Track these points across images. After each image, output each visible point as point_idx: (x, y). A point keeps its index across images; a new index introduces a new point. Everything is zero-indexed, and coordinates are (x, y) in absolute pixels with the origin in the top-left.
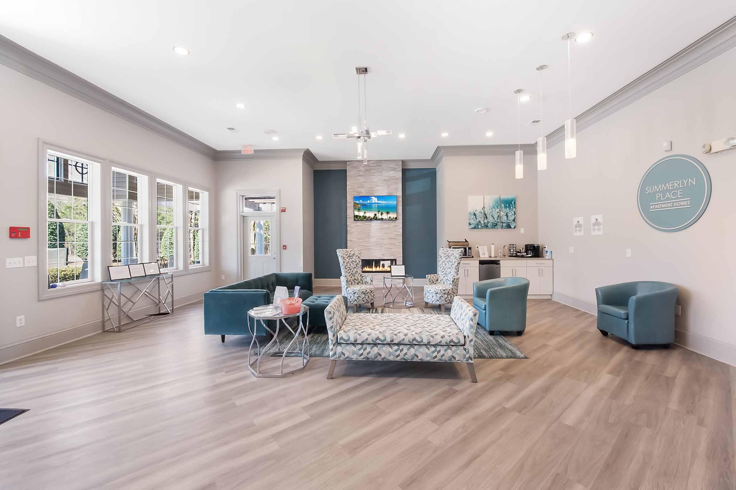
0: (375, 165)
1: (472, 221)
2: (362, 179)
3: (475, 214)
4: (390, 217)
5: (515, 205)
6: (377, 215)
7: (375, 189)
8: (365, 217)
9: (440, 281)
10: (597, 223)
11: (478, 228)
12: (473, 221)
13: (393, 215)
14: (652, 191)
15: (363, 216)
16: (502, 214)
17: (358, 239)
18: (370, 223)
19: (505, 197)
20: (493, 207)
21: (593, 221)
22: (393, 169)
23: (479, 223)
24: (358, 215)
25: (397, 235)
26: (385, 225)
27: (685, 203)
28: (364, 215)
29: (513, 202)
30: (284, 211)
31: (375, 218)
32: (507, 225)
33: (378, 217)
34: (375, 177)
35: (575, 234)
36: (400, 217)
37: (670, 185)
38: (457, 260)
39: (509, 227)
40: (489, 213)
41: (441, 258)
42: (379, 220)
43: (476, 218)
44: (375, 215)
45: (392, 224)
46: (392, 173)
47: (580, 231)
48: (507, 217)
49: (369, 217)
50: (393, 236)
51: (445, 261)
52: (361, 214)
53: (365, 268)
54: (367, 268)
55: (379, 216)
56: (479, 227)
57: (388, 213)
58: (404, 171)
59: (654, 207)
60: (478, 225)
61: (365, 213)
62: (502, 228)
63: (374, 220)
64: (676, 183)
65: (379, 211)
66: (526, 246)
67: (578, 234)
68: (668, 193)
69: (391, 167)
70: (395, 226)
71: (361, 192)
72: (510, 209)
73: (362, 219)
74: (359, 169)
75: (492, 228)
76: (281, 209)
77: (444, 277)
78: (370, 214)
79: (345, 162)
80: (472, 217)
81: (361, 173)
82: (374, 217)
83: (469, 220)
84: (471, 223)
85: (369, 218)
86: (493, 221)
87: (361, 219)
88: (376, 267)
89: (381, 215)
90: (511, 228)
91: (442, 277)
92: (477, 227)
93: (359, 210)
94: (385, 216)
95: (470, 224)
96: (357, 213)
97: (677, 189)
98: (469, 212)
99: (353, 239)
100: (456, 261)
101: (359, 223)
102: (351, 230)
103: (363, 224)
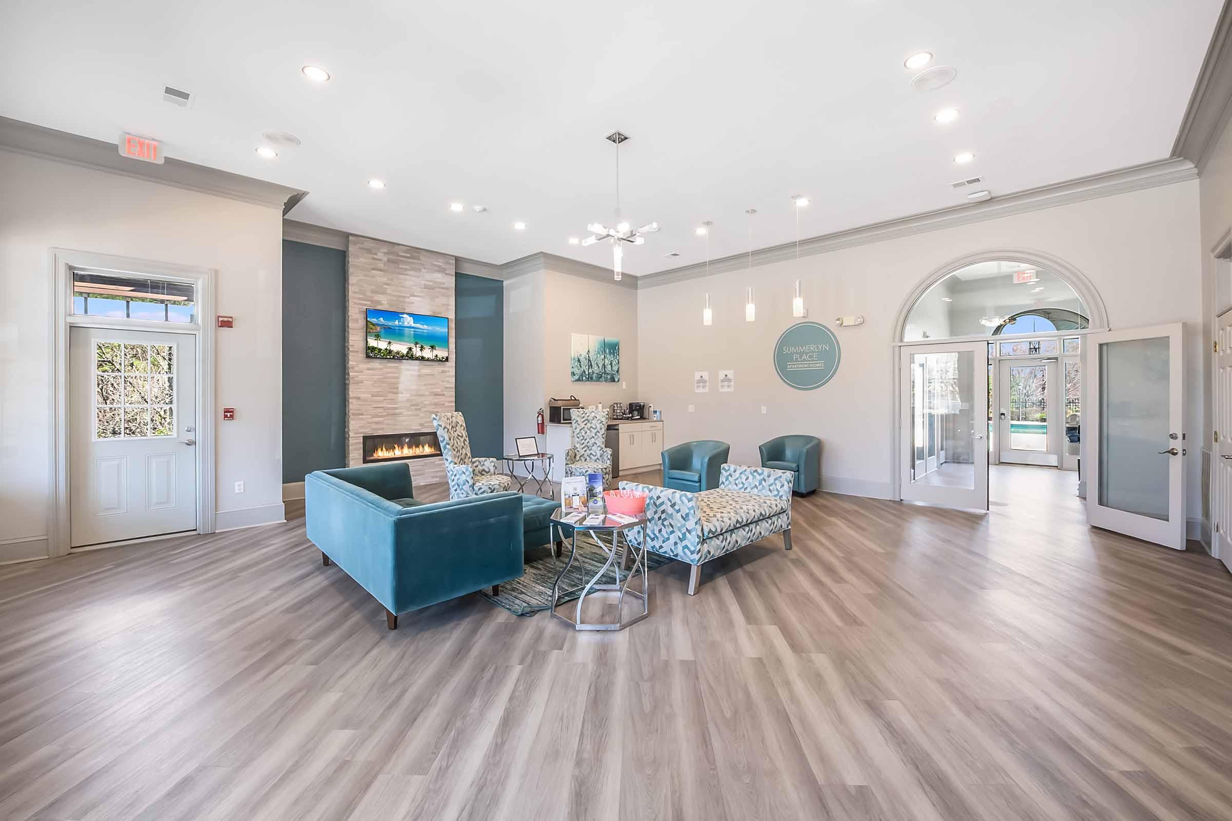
0: (408, 255)
1: (576, 371)
2: (381, 278)
3: (579, 361)
4: (436, 356)
5: (619, 352)
6: (414, 350)
7: (407, 300)
8: (390, 352)
9: (580, 457)
10: (726, 379)
11: (583, 380)
12: (577, 370)
13: (441, 353)
14: (789, 351)
15: (386, 349)
16: (607, 361)
17: (373, 396)
18: (397, 365)
19: (610, 339)
20: (598, 352)
21: (722, 376)
22: (441, 270)
23: (583, 373)
24: (376, 346)
25: (446, 388)
26: (427, 370)
27: (819, 365)
28: (388, 348)
29: (617, 348)
30: (227, 324)
31: (410, 356)
32: (611, 378)
33: (414, 354)
34: (408, 277)
35: (696, 391)
36: (453, 357)
37: (807, 348)
38: (603, 424)
39: (613, 380)
40: (594, 360)
41: (579, 424)
42: (417, 359)
43: (581, 366)
44: (410, 349)
45: (437, 368)
46: (439, 277)
47: (704, 387)
48: (612, 366)
49: (398, 353)
50: (439, 390)
51: (584, 428)
52: (382, 345)
53: (379, 450)
54: (382, 450)
55: (417, 352)
56: (584, 378)
57: (433, 347)
58: (458, 276)
59: (791, 367)
60: (582, 375)
61: (390, 343)
62: (606, 381)
63: (407, 358)
64: (812, 347)
65: (416, 344)
66: (631, 405)
67: (701, 390)
68: (805, 355)
69: (436, 265)
70: (443, 372)
71: (379, 303)
72: (614, 355)
73: (384, 355)
74: (375, 256)
75: (597, 381)
76: (221, 319)
77: (585, 451)
78: (400, 347)
79: (346, 236)
80: (576, 364)
81: (381, 265)
82: (408, 353)
83: (573, 368)
84: (575, 373)
85: (398, 354)
86: (597, 371)
87: (382, 354)
88: (402, 448)
89: (421, 350)
90: (614, 381)
91: (582, 452)
92: (581, 379)
93: (377, 337)
94: (427, 353)
95: (573, 374)
96: (372, 343)
97: (812, 352)
98: (573, 357)
99: (362, 396)
100: (603, 426)
101: (376, 364)
102: (357, 376)
103: (381, 367)
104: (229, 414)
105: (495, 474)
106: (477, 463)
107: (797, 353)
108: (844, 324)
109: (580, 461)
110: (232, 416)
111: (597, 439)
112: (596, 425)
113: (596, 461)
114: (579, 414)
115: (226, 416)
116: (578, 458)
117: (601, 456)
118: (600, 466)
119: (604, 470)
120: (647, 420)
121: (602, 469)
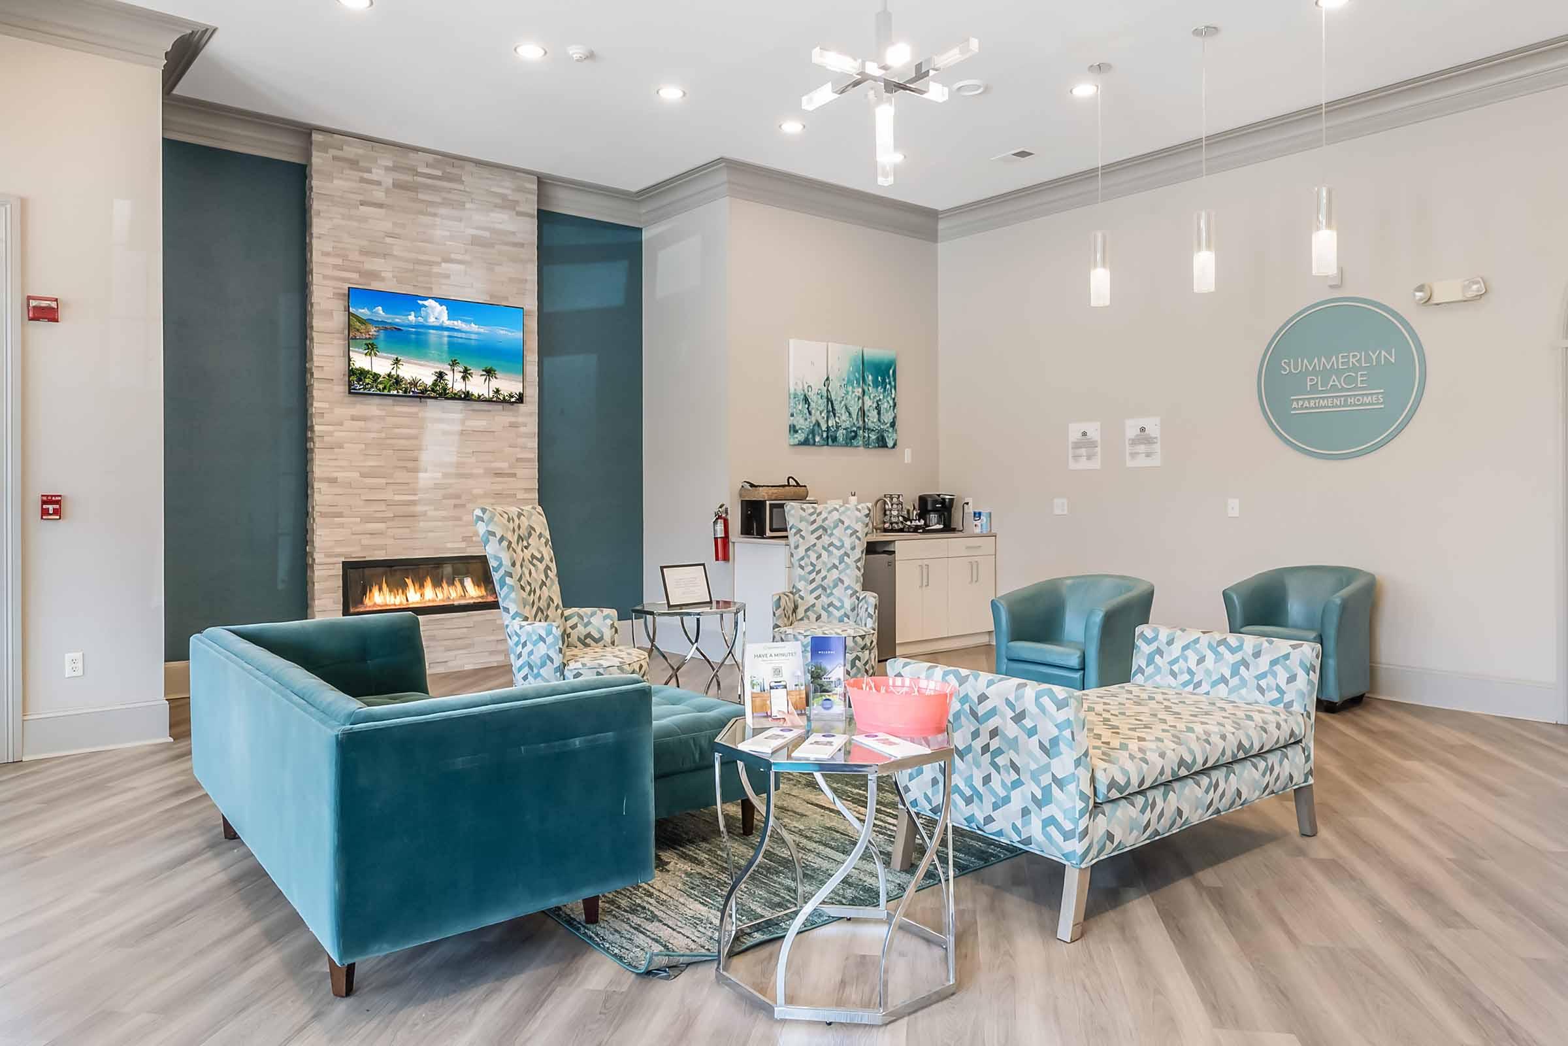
0: (439, 173)
1: (800, 422)
2: (380, 222)
3: (806, 400)
4: (497, 391)
5: (895, 380)
6: (449, 377)
7: (435, 269)
8: (398, 381)
9: (806, 611)
10: (1143, 437)
11: (814, 444)
12: (802, 421)
13: (508, 385)
14: (1296, 369)
15: (389, 375)
16: (868, 403)
17: (363, 475)
18: (414, 410)
19: (876, 353)
20: (848, 382)
21: (1132, 431)
22: (508, 205)
23: (816, 428)
24: (367, 367)
25: (518, 460)
26: (480, 420)
27: (1373, 400)
28: (393, 373)
29: (891, 372)
30: (45, 313)
31: (439, 392)
32: (878, 438)
33: (450, 386)
34: (438, 220)
35: (1073, 465)
36: (532, 394)
37: (1340, 361)
38: (859, 539)
39: (882, 443)
40: (839, 399)
41: (803, 538)
42: (456, 397)
43: (810, 413)
44: (441, 375)
45: (501, 418)
46: (503, 220)
47: (1089, 458)
48: (879, 413)
49: (414, 383)
50: (505, 465)
51: (814, 545)
52: (381, 366)
53: (375, 590)
54: (380, 589)
55: (455, 382)
56: (817, 439)
57: (489, 373)
58: (545, 218)
59: (1300, 404)
60: (813, 432)
61: (397, 361)
62: (867, 445)
63: (433, 394)
64: (1354, 356)
65: (454, 363)
66: (923, 500)
67: (1083, 464)
68: (1334, 377)
69: (495, 194)
70: (513, 425)
71: (374, 275)
72: (885, 391)
73: (384, 388)
74: (366, 175)
75: (846, 445)
76: (33, 303)
77: (817, 598)
78: (419, 372)
79: (305, 132)
80: (800, 407)
81: (379, 195)
82: (435, 384)
83: (792, 415)
84: (797, 428)
85: (416, 386)
86: (847, 424)
87: (381, 387)
88: (422, 586)
89: (464, 378)
90: (885, 446)
91: (810, 599)
92: (811, 441)
93: (371, 348)
94: (478, 385)
95: (793, 429)
96: (361, 361)
97: (1355, 369)
98: (792, 391)
99: (340, 475)
100: (857, 541)
101: (372, 408)
102: (331, 434)
103: (383, 413)
104: (51, 508)
105: (613, 643)
106: (575, 620)
107: (1314, 372)
108: (1435, 300)
109: (806, 621)
110: (57, 512)
111: (844, 570)
112: (841, 540)
113: (841, 621)
114: (804, 514)
115: (45, 512)
116: (801, 612)
117: (853, 610)
118: (851, 632)
119: (859, 639)
120: (960, 534)
121: (854, 637)
